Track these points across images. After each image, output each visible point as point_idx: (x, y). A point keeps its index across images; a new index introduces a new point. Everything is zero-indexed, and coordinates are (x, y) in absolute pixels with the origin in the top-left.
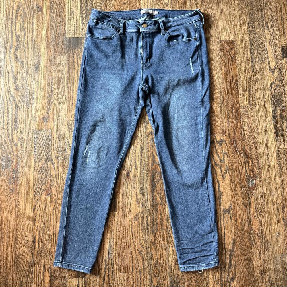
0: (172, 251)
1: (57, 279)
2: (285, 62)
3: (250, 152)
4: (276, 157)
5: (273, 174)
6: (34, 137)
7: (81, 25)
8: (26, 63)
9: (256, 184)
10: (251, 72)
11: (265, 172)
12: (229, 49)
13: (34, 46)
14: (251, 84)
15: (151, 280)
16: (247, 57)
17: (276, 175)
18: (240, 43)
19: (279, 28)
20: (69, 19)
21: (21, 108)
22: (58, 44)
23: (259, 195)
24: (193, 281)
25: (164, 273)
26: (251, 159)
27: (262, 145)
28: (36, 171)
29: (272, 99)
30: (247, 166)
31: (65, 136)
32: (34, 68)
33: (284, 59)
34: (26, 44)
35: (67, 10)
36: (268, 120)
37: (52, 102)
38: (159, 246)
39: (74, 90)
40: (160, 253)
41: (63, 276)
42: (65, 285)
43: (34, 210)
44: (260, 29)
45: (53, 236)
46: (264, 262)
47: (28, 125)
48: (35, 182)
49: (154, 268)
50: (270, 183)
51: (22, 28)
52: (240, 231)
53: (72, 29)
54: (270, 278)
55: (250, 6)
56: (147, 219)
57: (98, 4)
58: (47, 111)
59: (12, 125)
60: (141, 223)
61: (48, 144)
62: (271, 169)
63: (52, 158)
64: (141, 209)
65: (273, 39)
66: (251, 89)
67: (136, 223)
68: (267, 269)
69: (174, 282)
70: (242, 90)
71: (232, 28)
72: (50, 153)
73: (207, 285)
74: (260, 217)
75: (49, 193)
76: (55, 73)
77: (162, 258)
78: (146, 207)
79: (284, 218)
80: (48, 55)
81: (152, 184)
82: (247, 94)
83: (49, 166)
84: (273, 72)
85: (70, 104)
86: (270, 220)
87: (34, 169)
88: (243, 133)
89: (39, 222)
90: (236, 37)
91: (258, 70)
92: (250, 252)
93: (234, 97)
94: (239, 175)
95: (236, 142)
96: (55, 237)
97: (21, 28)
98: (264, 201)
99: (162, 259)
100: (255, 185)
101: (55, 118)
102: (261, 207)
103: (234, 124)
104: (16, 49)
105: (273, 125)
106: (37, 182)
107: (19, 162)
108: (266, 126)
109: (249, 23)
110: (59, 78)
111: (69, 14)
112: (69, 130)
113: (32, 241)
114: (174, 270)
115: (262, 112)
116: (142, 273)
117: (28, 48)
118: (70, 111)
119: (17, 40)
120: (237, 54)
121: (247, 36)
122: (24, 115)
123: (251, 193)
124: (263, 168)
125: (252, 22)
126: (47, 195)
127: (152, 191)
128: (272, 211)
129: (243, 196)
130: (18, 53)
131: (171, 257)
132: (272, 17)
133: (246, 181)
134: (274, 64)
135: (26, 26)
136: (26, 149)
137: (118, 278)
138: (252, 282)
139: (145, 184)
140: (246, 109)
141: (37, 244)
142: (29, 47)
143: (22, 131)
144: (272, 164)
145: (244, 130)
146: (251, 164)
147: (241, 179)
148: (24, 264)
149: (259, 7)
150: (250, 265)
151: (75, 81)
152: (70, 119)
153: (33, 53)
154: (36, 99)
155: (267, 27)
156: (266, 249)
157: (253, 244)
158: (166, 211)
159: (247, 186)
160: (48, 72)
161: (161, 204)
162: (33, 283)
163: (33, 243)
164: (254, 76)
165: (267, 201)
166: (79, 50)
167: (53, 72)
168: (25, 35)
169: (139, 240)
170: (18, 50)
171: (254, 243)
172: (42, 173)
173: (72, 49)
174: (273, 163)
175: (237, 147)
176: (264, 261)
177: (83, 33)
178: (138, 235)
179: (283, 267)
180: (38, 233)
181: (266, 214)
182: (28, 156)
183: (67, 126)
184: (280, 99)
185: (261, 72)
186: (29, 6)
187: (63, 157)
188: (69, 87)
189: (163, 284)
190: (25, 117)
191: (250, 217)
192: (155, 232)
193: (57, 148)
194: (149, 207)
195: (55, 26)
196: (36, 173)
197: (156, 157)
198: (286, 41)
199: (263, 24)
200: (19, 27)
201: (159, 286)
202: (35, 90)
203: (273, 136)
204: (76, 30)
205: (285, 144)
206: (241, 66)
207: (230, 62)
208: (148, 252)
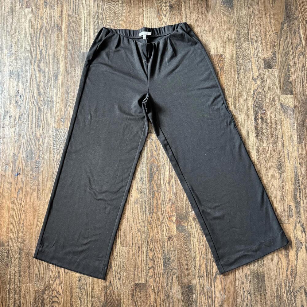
0: (165, 230)
2: (266, 72)
4: (256, 154)
6: (53, 134)
8: (48, 73)
10: (237, 81)
12: (218, 61)
13: (54, 59)
14: (236, 91)
15: (148, 254)
16: (234, 68)
18: (228, 56)
19: (262, 43)
20: (83, 36)
21: (43, 110)
22: (74, 57)
24: (183, 256)
25: (159, 248)
28: (55, 162)
29: (254, 104)
32: (54, 77)
33: (266, 69)
34: (48, 58)
35: (82, 28)
37: (69, 106)
38: (155, 225)
40: (155, 231)
44: (246, 44)
47: (49, 125)
49: (150, 243)
53: (86, 44)
55: (237, 24)
56: (145, 203)
57: (108, 24)
58: (64, 113)
59: (35, 124)
60: (140, 206)
61: (65, 140)
64: (140, 195)
65: (257, 52)
66: (236, 96)
67: (136, 206)
69: (166, 255)
70: (228, 96)
71: (221, 43)
73: (194, 259)
76: (71, 82)
77: (157, 235)
78: (144, 194)
80: (65, 67)
81: (150, 175)
82: (232, 100)
84: (256, 81)
87: (53, 161)
90: (224, 51)
91: (243, 79)
97: (43, 44)
104: (39, 62)
105: (254, 126)
107: (41, 155)
109: (236, 39)
110: (74, 85)
111: (84, 33)
114: (167, 246)
115: (245, 116)
116: (140, 247)
119: (40, 54)
120: (225, 66)
121: (234, 50)
122: (45, 117)
125: (239, 38)
127: (150, 180)
130: (41, 65)
131: (165, 235)
132: (256, 34)
134: (257, 74)
135: (48, 42)
136: (47, 144)
137: (120, 251)
139: (144, 174)
142: (50, 60)
143: (44, 129)
149: (245, 25)
153: (53, 65)
154: (55, 103)
155: (252, 42)
158: (161, 197)
160: (65, 80)
161: (158, 191)
164: (239, 85)
168: (47, 50)
169: (138, 220)
170: (41, 62)
174: (253, 158)
178: (138, 216)
182: (48, 150)
184: (261, 104)
185: (245, 81)
186: (50, 25)
189: (157, 257)
192: (151, 214)
194: (147, 193)
195: (72, 42)
196: (55, 164)
197: (154, 152)
198: (268, 54)
199: (249, 40)
200: (42, 43)
201: (154, 259)
202: (55, 95)
203: (253, 136)
204: (89, 46)
205: (264, 142)
206: (228, 76)
207: (219, 72)
208: (146, 230)
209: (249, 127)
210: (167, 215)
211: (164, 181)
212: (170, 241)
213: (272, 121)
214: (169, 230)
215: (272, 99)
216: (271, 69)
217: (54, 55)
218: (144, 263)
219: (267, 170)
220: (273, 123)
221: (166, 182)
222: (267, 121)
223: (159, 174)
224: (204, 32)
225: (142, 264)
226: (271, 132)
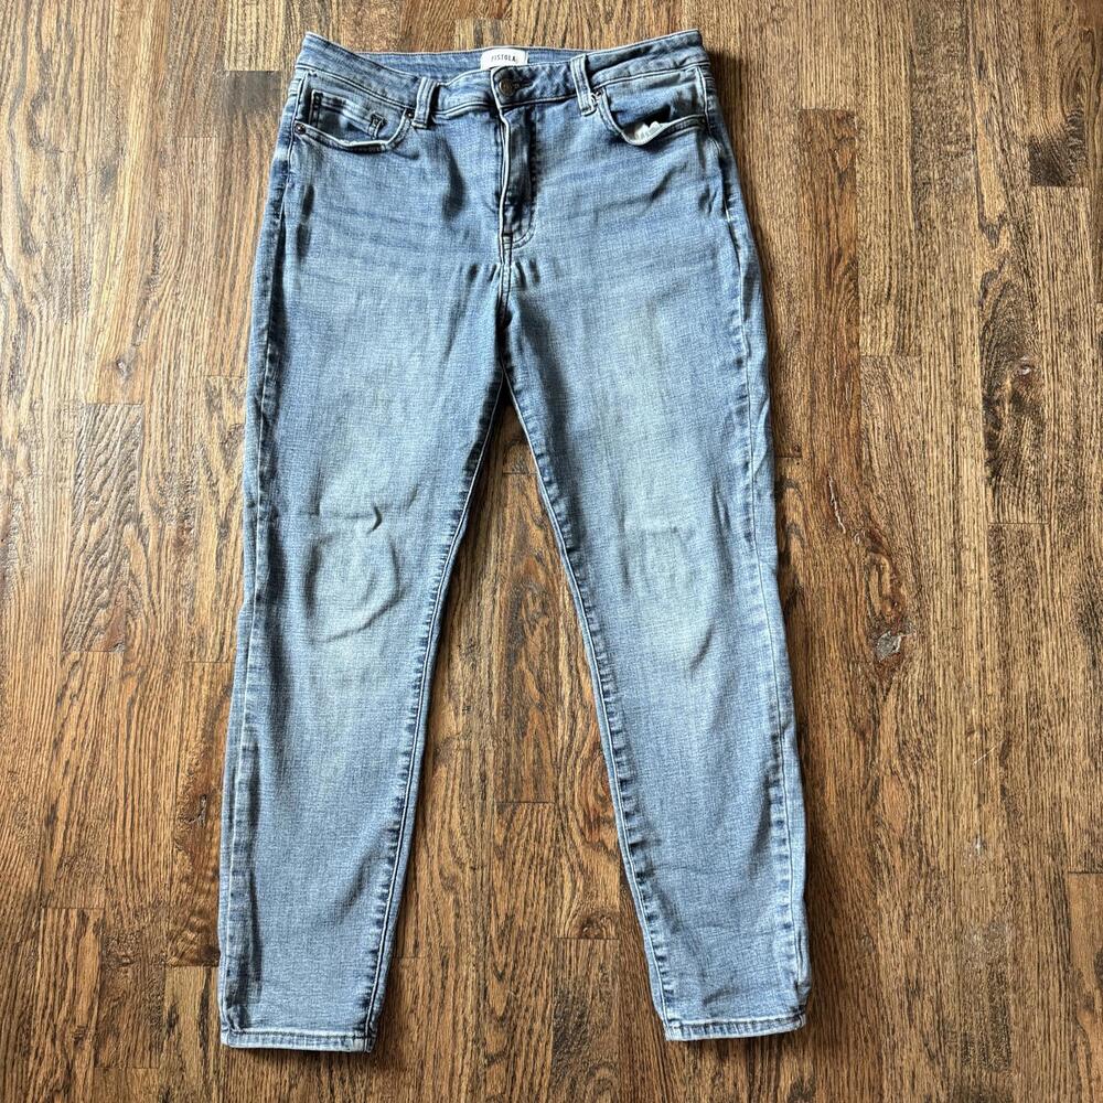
0: (568, 885)
1: (124, 965)
2: (1040, 201)
3: (888, 531)
4: (988, 555)
5: (974, 618)
6: (77, 430)
7: (282, 27)
8: (70, 156)
9: (906, 650)
10: (910, 231)
11: (944, 609)
12: (832, 141)
13: (103, 96)
14: (909, 274)
15: (484, 993)
16: (900, 174)
17: (984, 620)
18: (875, 122)
19: (1024, 72)
20: (240, 4)
21: (38, 319)
22: (193, 93)
23: (913, 692)
25: (536, 967)
26: (889, 556)
27: (936, 507)
28: (78, 557)
29: (984, 334)
30: (874, 580)
31: (195, 431)
32: (100, 176)
33: (1039, 187)
34: (75, 88)
36: (964, 415)
37: (156, 305)
38: (523, 863)
39: (240, 264)
41: (151, 955)
42: (155, 992)
43: (59, 700)
44: (955, 73)
45: (122, 802)
46: (921, 950)
47: (60, 386)
48: (71, 597)
49: (496, 946)
50: (959, 649)
51: (63, 27)
52: (835, 823)
53: (248, 39)
54: (939, 1009)
56: (484, 759)
58: (134, 336)
60: (458, 771)
61: (128, 458)
62: (966, 596)
63: (141, 510)
64: (462, 719)
65: (1002, 111)
66: (908, 294)
67: (442, 770)
68: (929, 978)
69: (570, 1002)
70: (871, 296)
71: (846, 66)
72: (132, 492)
74: (912, 777)
75: (117, 638)
76: (174, 199)
77: (529, 910)
78: (481, 715)
79: (1007, 785)
80: (152, 132)
81: (510, 631)
82: (888, 314)
83: (126, 540)
84: (994, 236)
85: (220, 316)
86: (950, 789)
87: (71, 550)
88: (865, 457)
89: (73, 748)
90: (860, 98)
91: (938, 224)
92: (867, 907)
93: (840, 322)
94: (842, 614)
95: (835, 490)
96: (130, 809)
97: (59, 27)
98: (933, 718)
99: (531, 913)
100: (901, 654)
102: (919, 740)
103: (835, 423)
104: (36, 104)
105: (984, 432)
106: (78, 599)
107: (18, 519)
108: (955, 437)
109: (911, 51)
110: (186, 216)
112: (211, 413)
113: (44, 815)
114: (574, 960)
115: (943, 383)
116: (452, 963)
117: (80, 103)
118: (220, 340)
119: (41, 70)
120: (860, 163)
121: (901, 95)
122: (47, 349)
123: (885, 685)
124: (937, 594)
125: (924, 48)
126: (109, 647)
127: (508, 656)
128: (963, 756)
129: (853, 691)
130: (44, 120)
131: (565, 909)
132: (1000, 33)
133: (869, 637)
134: (1001, 206)
135: (80, 22)
136: (45, 474)
138: (868, 1022)
139: (483, 628)
140: (882, 369)
141: (61, 827)
142: (86, 99)
143: (37, 405)
144: (971, 579)
145: (869, 445)
146: (891, 575)
147: (846, 630)
148: (7, 903)
150: (867, 957)
151: (245, 230)
152: (216, 371)
153: (97, 121)
154: (97, 289)
155: (981, 67)
156: (932, 902)
157: (881, 879)
158: (556, 735)
159: (870, 658)
160: (147, 193)
161: (541, 707)
162: (34, 975)
163: (47, 825)
164: (921, 247)
165: (944, 718)
166: (269, 118)
167: (167, 196)
168: (73, 54)
169: (446, 836)
170: (44, 107)
171: (885, 874)
172: (99, 564)
173: (244, 115)
174: (977, 576)
175: (839, 507)
176: (921, 945)
177: (288, 55)
178: (447, 816)
179: (992, 973)
180: (67, 790)
181: (939, 769)
182: (51, 501)
183: (203, 397)
184: (1014, 337)
185: (947, 233)
187: (182, 509)
188: (221, 251)
189: (527, 1010)
190: (50, 355)
191: (874, 774)
192: (509, 810)
193: (160, 477)
194: (494, 713)
195: (187, 28)
196: (77, 565)
197: (534, 529)
198: (1048, 122)
199: (966, 56)
200: (54, 24)
201: (511, 1017)
202: (95, 257)
203: (979, 474)
204: (261, 46)
205: (1023, 506)
206: (873, 208)
207: (833, 189)
208: (479, 882)
209: (961, 436)
210: (581, 817)
211: (573, 663)
212: (587, 937)
213: (1060, 413)
214: (586, 886)
215: (1061, 315)
216: (1059, 185)
218: (466, 1035)
219: (1034, 628)
220: (1066, 420)
221: (580, 665)
222: (1037, 412)
223: (552, 630)
224: (775, 14)
225: (455, 1037)
226: (1056, 463)
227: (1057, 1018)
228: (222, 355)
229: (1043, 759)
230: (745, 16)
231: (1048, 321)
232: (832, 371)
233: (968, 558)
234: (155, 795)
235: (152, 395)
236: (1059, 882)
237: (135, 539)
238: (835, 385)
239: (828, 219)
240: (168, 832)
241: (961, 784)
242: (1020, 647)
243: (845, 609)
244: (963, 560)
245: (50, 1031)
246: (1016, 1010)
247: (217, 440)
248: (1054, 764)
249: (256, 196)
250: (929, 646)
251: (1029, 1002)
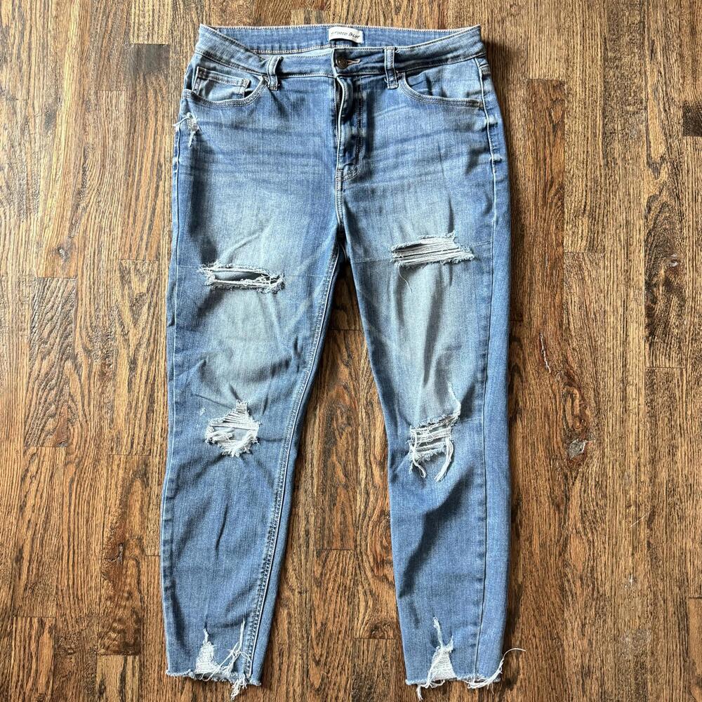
0: (362, 604)
1: (71, 654)
2: (689, 146)
3: (579, 371)
4: (645, 389)
5: (634, 431)
6: (31, 295)
7: (170, 13)
8: (24, 103)
9: (588, 451)
10: (600, 166)
11: (614, 424)
12: (549, 102)
13: (45, 60)
14: (598, 196)
15: (306, 673)
16: (594, 126)
17: (640, 432)
18: (579, 89)
19: (681, 56)
21: (3, 218)
22: (109, 59)
23: (591, 480)
25: (341, 656)
26: (579, 389)
27: (611, 356)
28: (34, 383)
29: (648, 238)
30: (569, 404)
31: (113, 297)
32: (44, 117)
33: (688, 137)
34: (26, 54)
36: (632, 294)
37: (84, 209)
38: (333, 589)
39: (143, 181)
40: (333, 606)
41: (87, 648)
42: (90, 671)
43: (23, 479)
44: (635, 55)
45: (66, 548)
46: (592, 647)
47: (19, 265)
48: (29, 409)
49: (315, 643)
50: (623, 451)
52: (538, 565)
53: (146, 21)
56: (308, 521)
58: (70, 231)
61: (67, 315)
62: (629, 416)
63: (76, 351)
65: (666, 83)
66: (597, 210)
68: (596, 665)
69: (363, 680)
70: (572, 211)
71: (560, 48)
72: (70, 339)
74: (590, 535)
75: (62, 440)
76: (96, 134)
77: (337, 619)
78: (306, 492)
79: (652, 541)
80: (80, 86)
81: (326, 436)
82: (584, 223)
83: (67, 372)
84: (657, 171)
85: (129, 217)
86: (614, 543)
87: (29, 378)
88: (565, 321)
89: (33, 512)
90: (569, 71)
91: (619, 161)
92: (558, 619)
93: (551, 229)
94: (547, 427)
95: (545, 343)
96: (71, 552)
97: (14, 10)
98: (605, 496)
99: (338, 622)
100: (585, 454)
101: (89, 251)
102: (595, 511)
103: (546, 298)
105: (645, 305)
106: (34, 412)
108: (626, 308)
109: (605, 39)
110: (104, 146)
112: (123, 285)
113: (14, 555)
114: (366, 652)
115: (619, 271)
116: (286, 654)
117: (30, 64)
118: (129, 235)
120: (568, 118)
121: (597, 71)
122: (10, 238)
123: (574, 474)
124: (610, 414)
125: (614, 37)
126: (57, 444)
127: (324, 452)
128: (623, 522)
129: (552, 478)
131: (361, 619)
132: (666, 27)
133: (564, 442)
134: (662, 149)
135: (28, 6)
136: (10, 326)
138: (556, 693)
140: (579, 261)
141: (25, 564)
142: (33, 62)
143: (4, 278)
144: (633, 404)
145: (568, 314)
146: (580, 401)
147: (549, 438)
150: (557, 652)
151: (145, 157)
152: (127, 256)
153: (42, 78)
154: (44, 198)
155: (652, 51)
156: (600, 616)
157: (567, 602)
158: (356, 505)
159: (565, 456)
160: (77, 129)
161: (346, 487)
162: (10, 659)
163: (16, 562)
164: (608, 177)
165: (612, 496)
166: (162, 78)
167: (91, 132)
168: (24, 29)
170: (4, 67)
171: (570, 598)
172: (48, 388)
173: (144, 76)
174: (637, 402)
175: (547, 355)
176: (592, 644)
177: (175, 33)
179: (637, 662)
180: (29, 539)
181: (608, 530)
182: (15, 344)
183: (118, 274)
184: (667, 240)
185: (625, 168)
187: (104, 351)
188: (129, 173)
189: (335, 684)
190: (12, 244)
191: (565, 533)
192: (324, 554)
193: (89, 329)
194: (315, 490)
195: (104, 12)
196: (33, 388)
199: (643, 43)
200: (10, 7)
201: (324, 689)
202: (42, 174)
203: (640, 333)
204: (156, 26)
205: (669, 356)
206: (576, 149)
207: (549, 136)
208: (304, 601)
209: (629, 308)
210: (371, 560)
211: (367, 457)
212: (375, 638)
213: (696, 293)
214: (374, 605)
217: (44, 46)
219: (673, 438)
220: (700, 298)
221: (372, 459)
222: (681, 292)
223: (354, 435)
224: (513, 10)
226: (692, 327)
227: (678, 691)
228: (131, 245)
229: (676, 524)
230: (492, 11)
231: (691, 230)
232: (545, 263)
233: (631, 390)
234: (89, 544)
235: (83, 272)
236: (683, 603)
237: (72, 371)
238: (547, 272)
239: (545, 156)
240: (98, 567)
241: (622, 541)
242: (664, 450)
243: (549, 424)
244: (628, 392)
245: (21, 697)
246: (651, 685)
247: (128, 304)
248: (683, 527)
249: (153, 134)
250: (604, 449)
251: (660, 681)
